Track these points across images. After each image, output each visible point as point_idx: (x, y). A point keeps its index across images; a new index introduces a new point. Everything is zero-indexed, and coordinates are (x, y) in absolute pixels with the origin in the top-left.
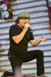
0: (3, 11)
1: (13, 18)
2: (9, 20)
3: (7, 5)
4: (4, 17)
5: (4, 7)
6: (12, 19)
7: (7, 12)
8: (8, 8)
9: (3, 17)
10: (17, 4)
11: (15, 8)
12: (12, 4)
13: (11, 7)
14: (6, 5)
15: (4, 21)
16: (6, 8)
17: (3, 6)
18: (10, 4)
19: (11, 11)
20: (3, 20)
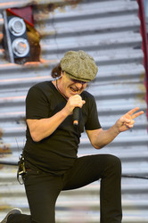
0: (13, 38)
1: (41, 60)
2: (28, 63)
3: (25, 21)
4: (14, 55)
5: (17, 25)
6: (39, 61)
7: (25, 41)
8: (27, 30)
9: (11, 55)
10: (53, 21)
11: (48, 29)
12: (40, 19)
13: (38, 29)
14: (22, 21)
15: (13, 65)
16: (21, 30)
17: (13, 22)
18: (35, 18)
19: (37, 38)
20: (10, 62)
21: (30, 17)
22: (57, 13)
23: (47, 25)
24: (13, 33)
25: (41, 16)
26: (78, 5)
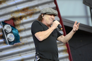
0: (7, 34)
1: (20, 41)
2: (15, 44)
3: (11, 26)
4: (9, 41)
5: (8, 28)
7: (12, 34)
8: (12, 29)
9: (7, 41)
10: (23, 24)
11: (21, 28)
12: (17, 24)
13: (17, 28)
14: (9, 26)
15: (9, 46)
16: (9, 30)
17: (6, 27)
18: (15, 24)
20: (7, 44)
21: (13, 23)
22: (24, 20)
23: (20, 26)
24: (7, 31)
25: (17, 22)
26: (32, 16)
